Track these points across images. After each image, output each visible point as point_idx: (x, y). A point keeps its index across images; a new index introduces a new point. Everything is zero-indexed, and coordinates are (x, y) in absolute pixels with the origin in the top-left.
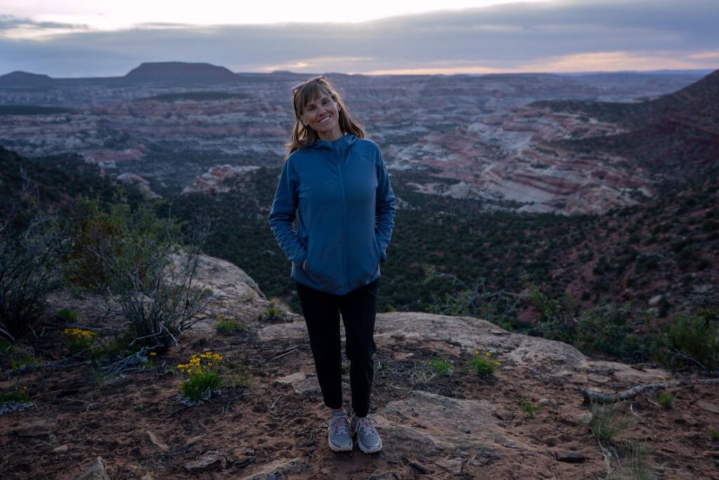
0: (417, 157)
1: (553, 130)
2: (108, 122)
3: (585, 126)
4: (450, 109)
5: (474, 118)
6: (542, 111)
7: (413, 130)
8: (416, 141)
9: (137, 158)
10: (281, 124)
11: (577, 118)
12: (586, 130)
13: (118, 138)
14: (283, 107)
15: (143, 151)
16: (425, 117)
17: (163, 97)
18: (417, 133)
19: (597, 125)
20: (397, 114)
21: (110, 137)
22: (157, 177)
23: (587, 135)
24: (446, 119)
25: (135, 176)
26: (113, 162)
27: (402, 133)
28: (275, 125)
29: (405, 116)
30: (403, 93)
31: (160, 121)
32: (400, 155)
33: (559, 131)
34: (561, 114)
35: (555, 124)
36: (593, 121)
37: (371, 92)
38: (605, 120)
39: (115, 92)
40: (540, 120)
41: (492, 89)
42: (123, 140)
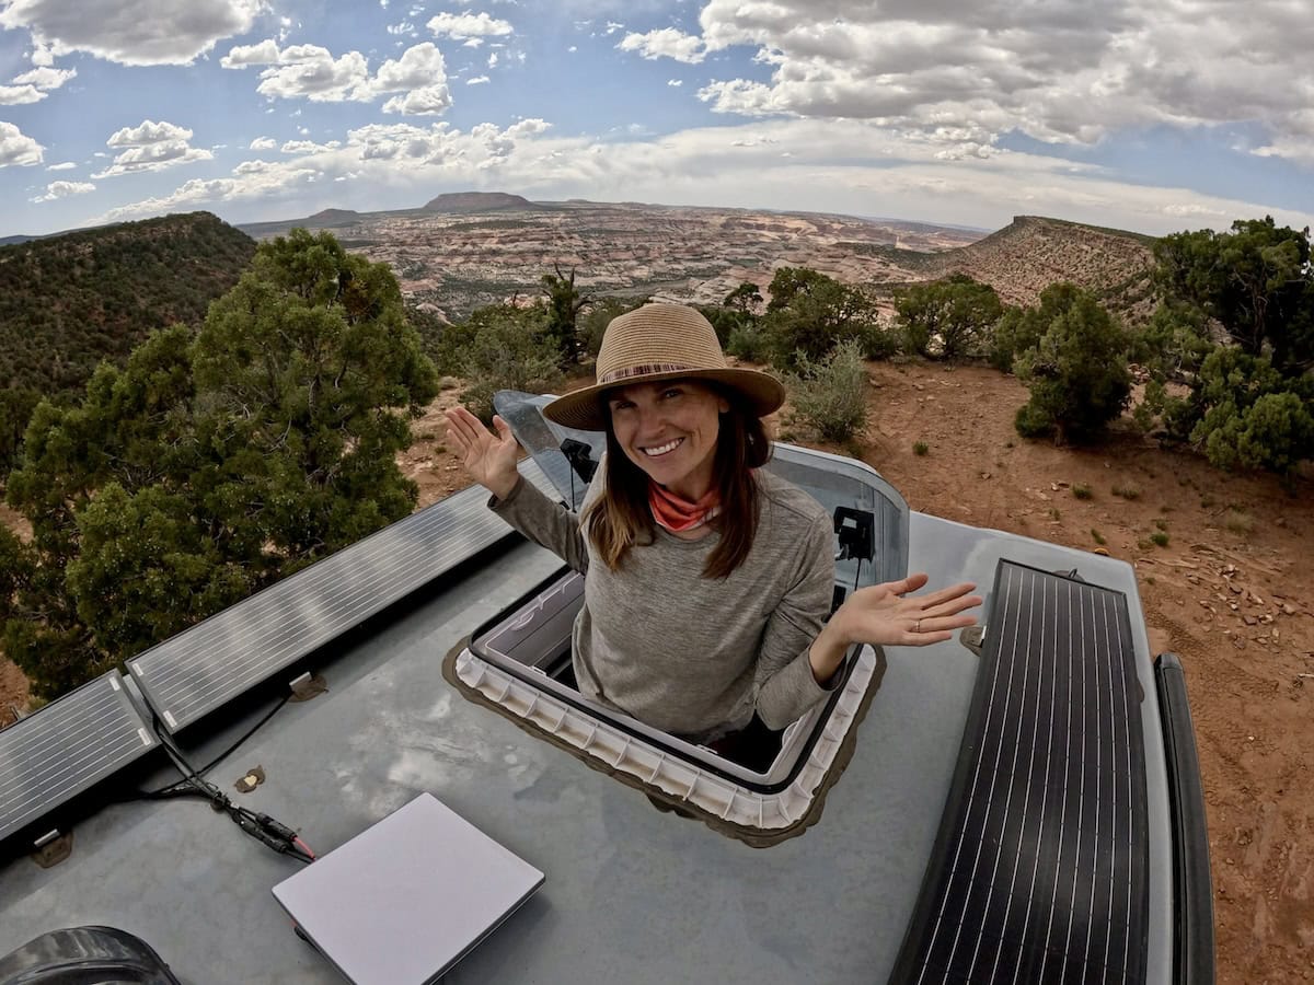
0: (719, 292)
1: (856, 272)
2: (407, 253)
3: (887, 271)
4: (751, 244)
5: (776, 255)
6: (845, 253)
7: (715, 263)
8: (718, 274)
9: (433, 288)
10: (577, 253)
11: (879, 263)
12: (887, 276)
13: (416, 268)
14: (580, 236)
15: (438, 281)
16: (728, 250)
17: (458, 227)
18: (719, 267)
19: (897, 271)
20: (699, 246)
21: (408, 268)
22: (451, 306)
23: (887, 281)
24: (748, 254)
25: (431, 306)
26: (411, 292)
27: (702, 265)
28: (571, 253)
29: (707, 249)
30: (704, 224)
31: (456, 250)
32: (701, 288)
33: (862, 273)
34: (863, 257)
35: (858, 266)
36: (893, 266)
37: (670, 222)
38: (904, 267)
39: (413, 223)
40: (843, 261)
41: (795, 227)
42: (420, 270)
